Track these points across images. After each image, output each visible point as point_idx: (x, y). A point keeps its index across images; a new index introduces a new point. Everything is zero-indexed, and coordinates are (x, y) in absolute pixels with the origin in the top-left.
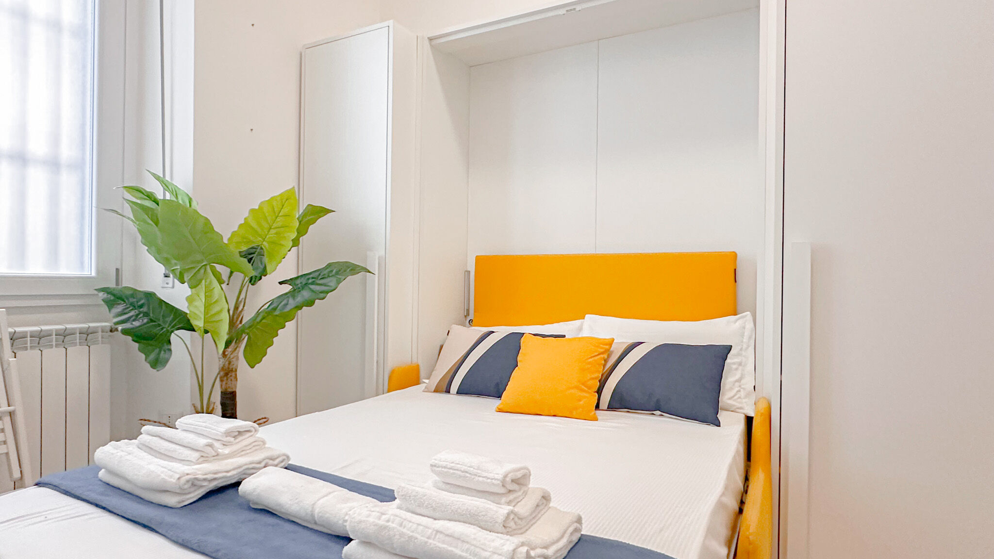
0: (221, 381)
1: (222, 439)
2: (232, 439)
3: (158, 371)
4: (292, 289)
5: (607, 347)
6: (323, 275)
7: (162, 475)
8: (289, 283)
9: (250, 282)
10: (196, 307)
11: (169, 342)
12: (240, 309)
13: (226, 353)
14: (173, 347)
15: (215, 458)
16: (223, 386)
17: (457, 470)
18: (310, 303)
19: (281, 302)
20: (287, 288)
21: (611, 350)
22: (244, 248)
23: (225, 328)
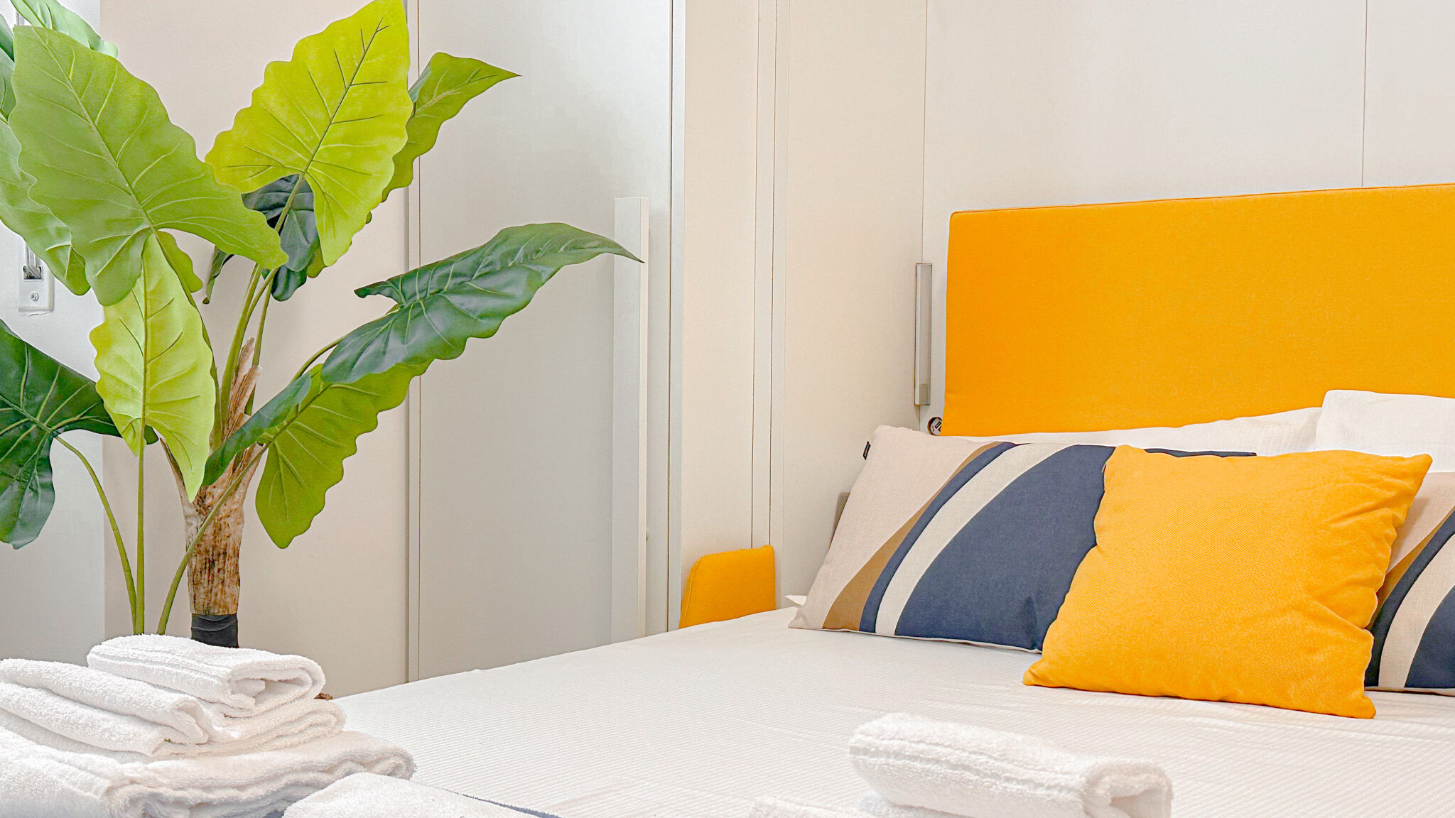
0: (195, 584)
1: (223, 700)
2: (251, 702)
3: (16, 547)
4: (395, 308)
5: (1408, 484)
6: (487, 266)
7: (64, 781)
8: (387, 291)
9: (273, 291)
10: (120, 360)
11: (46, 464)
12: (245, 370)
13: (208, 501)
14: (58, 477)
15: (204, 749)
16: (200, 600)
17: (937, 761)
18: (452, 348)
19: (368, 345)
20: (381, 306)
21: (1419, 495)
22: (254, 185)
23: (204, 420)
